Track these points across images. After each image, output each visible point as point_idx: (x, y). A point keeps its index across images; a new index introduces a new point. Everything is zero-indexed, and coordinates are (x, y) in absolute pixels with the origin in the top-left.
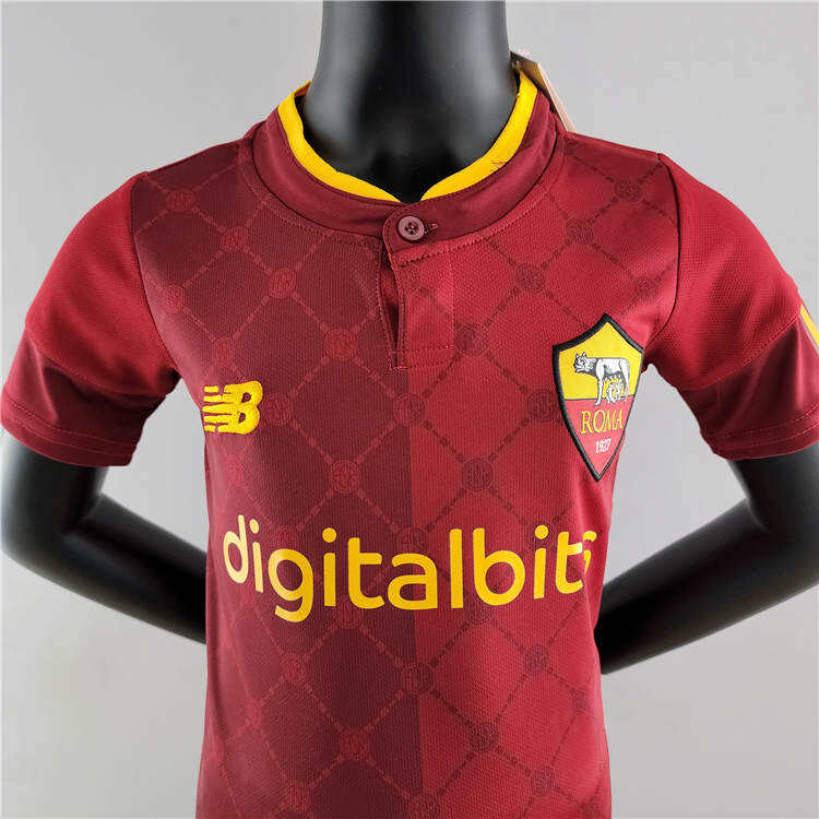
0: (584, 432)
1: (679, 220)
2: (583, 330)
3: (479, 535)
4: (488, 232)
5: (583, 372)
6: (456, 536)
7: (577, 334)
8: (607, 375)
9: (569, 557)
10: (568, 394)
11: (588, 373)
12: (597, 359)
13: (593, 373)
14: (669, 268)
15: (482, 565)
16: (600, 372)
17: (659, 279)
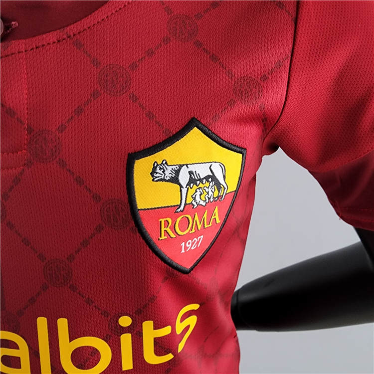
0: (163, 237)
1: (297, 14)
2: (164, 137)
3: (63, 324)
4: (73, 29)
5: (163, 180)
6: (42, 323)
7: (158, 140)
8: (192, 181)
9: (155, 338)
10: (142, 203)
11: (168, 181)
12: (181, 166)
13: (175, 180)
14: (279, 66)
15: (67, 348)
16: (184, 178)
17: (265, 78)
